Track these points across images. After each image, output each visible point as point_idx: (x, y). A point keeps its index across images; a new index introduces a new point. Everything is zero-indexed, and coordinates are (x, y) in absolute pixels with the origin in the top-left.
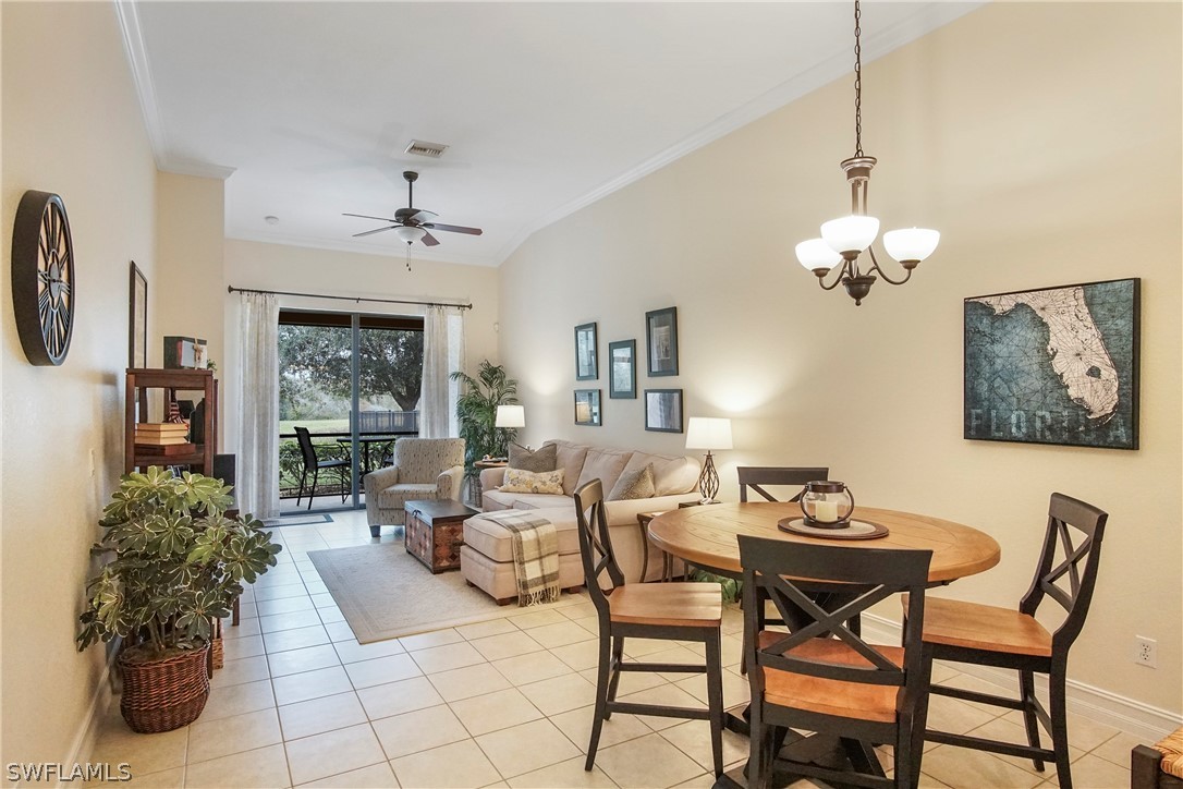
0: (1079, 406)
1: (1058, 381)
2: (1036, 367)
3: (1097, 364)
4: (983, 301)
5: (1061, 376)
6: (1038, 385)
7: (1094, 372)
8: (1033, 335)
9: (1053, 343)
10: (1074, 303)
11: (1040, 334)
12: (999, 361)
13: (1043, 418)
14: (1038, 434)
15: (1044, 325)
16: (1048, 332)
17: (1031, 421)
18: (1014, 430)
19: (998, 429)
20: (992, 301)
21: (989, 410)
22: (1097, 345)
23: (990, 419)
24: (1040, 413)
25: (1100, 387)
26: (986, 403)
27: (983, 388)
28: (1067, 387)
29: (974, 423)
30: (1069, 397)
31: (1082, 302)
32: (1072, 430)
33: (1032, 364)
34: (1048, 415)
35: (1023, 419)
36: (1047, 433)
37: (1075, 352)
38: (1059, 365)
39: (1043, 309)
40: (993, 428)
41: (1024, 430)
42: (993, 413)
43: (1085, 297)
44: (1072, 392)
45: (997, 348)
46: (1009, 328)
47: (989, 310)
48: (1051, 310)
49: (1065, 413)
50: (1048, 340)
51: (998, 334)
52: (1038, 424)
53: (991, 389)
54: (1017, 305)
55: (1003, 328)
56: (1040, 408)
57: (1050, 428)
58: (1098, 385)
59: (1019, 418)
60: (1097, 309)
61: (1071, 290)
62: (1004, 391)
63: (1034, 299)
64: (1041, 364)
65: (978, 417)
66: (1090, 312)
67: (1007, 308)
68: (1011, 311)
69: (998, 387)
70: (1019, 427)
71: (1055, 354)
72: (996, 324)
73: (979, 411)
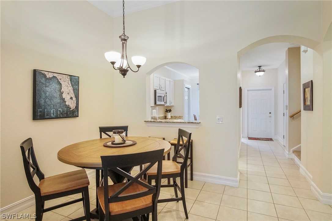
0: (68, 107)
1: (63, 100)
2: (58, 96)
3: (72, 96)
4: (43, 72)
5: (64, 99)
6: (59, 101)
7: (71, 98)
8: (58, 86)
9: (63, 90)
10: (67, 79)
11: (59, 86)
12: (48, 93)
13: (60, 111)
14: (59, 115)
15: (61, 84)
16: (62, 86)
17: (57, 112)
18: (52, 115)
19: (47, 115)
20: (46, 73)
21: (44, 109)
22: (72, 91)
23: (44, 112)
24: (59, 109)
25: (73, 102)
26: (43, 107)
27: (42, 102)
28: (66, 102)
29: (39, 114)
30: (66, 104)
31: (69, 80)
32: (67, 114)
33: (57, 95)
34: (61, 110)
35: (55, 111)
36: (61, 115)
37: (67, 93)
38: (64, 96)
39: (60, 79)
40: (46, 115)
41: (55, 115)
42: (46, 110)
43: (70, 78)
44: (67, 103)
45: (47, 89)
46: (51, 83)
47: (45, 76)
48: (62, 80)
49: (65, 109)
50: (61, 88)
51: (48, 84)
52: (59, 113)
53: (45, 102)
54: (53, 76)
55: (49, 83)
56: (59, 108)
57: (62, 114)
58: (72, 102)
59: (53, 111)
60: (72, 82)
61: (67, 76)
62: (49, 103)
63: (58, 76)
64: (60, 95)
65: (40, 112)
66: (71, 83)
67: (50, 77)
68: (52, 78)
69: (47, 102)
70: (53, 114)
71: (63, 92)
72: (47, 81)
73: (41, 110)
